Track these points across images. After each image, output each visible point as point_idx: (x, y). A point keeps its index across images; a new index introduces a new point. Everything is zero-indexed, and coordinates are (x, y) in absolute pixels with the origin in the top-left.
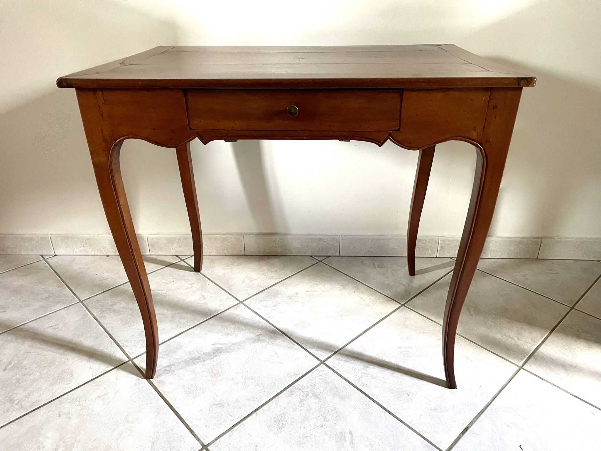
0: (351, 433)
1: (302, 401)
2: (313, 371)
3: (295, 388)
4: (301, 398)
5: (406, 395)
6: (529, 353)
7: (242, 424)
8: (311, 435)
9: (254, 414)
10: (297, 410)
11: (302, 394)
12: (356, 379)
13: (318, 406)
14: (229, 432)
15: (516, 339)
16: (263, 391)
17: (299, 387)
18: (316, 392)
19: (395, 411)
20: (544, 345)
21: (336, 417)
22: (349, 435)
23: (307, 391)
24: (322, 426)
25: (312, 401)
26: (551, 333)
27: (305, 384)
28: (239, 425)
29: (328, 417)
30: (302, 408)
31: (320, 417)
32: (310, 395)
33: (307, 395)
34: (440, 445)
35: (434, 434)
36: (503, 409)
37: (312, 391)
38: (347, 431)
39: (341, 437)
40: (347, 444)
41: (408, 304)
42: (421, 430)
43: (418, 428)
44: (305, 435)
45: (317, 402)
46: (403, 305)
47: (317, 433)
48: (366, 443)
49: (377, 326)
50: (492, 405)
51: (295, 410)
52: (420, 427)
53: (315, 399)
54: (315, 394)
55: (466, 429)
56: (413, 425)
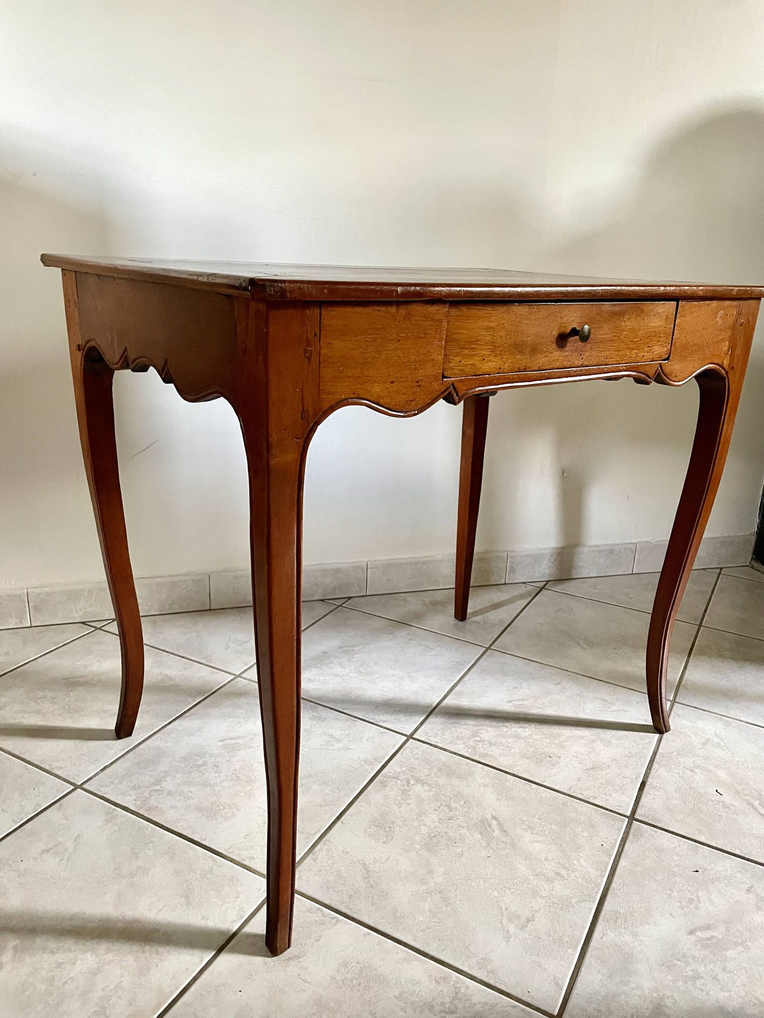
0: (494, 818)
1: (404, 792)
2: (402, 750)
3: (385, 777)
4: (402, 789)
5: (548, 759)
6: (675, 683)
7: (326, 840)
8: (440, 832)
9: (339, 824)
10: (403, 806)
11: (399, 782)
12: (470, 750)
13: (432, 793)
16: (336, 790)
17: (391, 774)
18: (420, 776)
19: (542, 779)
20: (687, 672)
21: (465, 803)
22: (494, 822)
23: (405, 778)
24: (450, 818)
25: (418, 789)
26: (689, 656)
27: (398, 769)
28: (322, 843)
29: (453, 805)
30: (409, 801)
31: (442, 807)
32: (412, 782)
33: (408, 782)
34: (619, 809)
35: (606, 797)
36: (676, 753)
37: (413, 777)
38: (489, 817)
39: (483, 826)
40: (497, 832)
41: (494, 647)
42: (588, 797)
43: (583, 795)
44: (432, 835)
45: (428, 790)
46: (487, 649)
47: (447, 828)
48: (523, 827)
49: (465, 679)
50: (660, 750)
51: (400, 805)
52: (584, 792)
53: (423, 786)
54: (419, 779)
55: (643, 784)
56: (574, 792)
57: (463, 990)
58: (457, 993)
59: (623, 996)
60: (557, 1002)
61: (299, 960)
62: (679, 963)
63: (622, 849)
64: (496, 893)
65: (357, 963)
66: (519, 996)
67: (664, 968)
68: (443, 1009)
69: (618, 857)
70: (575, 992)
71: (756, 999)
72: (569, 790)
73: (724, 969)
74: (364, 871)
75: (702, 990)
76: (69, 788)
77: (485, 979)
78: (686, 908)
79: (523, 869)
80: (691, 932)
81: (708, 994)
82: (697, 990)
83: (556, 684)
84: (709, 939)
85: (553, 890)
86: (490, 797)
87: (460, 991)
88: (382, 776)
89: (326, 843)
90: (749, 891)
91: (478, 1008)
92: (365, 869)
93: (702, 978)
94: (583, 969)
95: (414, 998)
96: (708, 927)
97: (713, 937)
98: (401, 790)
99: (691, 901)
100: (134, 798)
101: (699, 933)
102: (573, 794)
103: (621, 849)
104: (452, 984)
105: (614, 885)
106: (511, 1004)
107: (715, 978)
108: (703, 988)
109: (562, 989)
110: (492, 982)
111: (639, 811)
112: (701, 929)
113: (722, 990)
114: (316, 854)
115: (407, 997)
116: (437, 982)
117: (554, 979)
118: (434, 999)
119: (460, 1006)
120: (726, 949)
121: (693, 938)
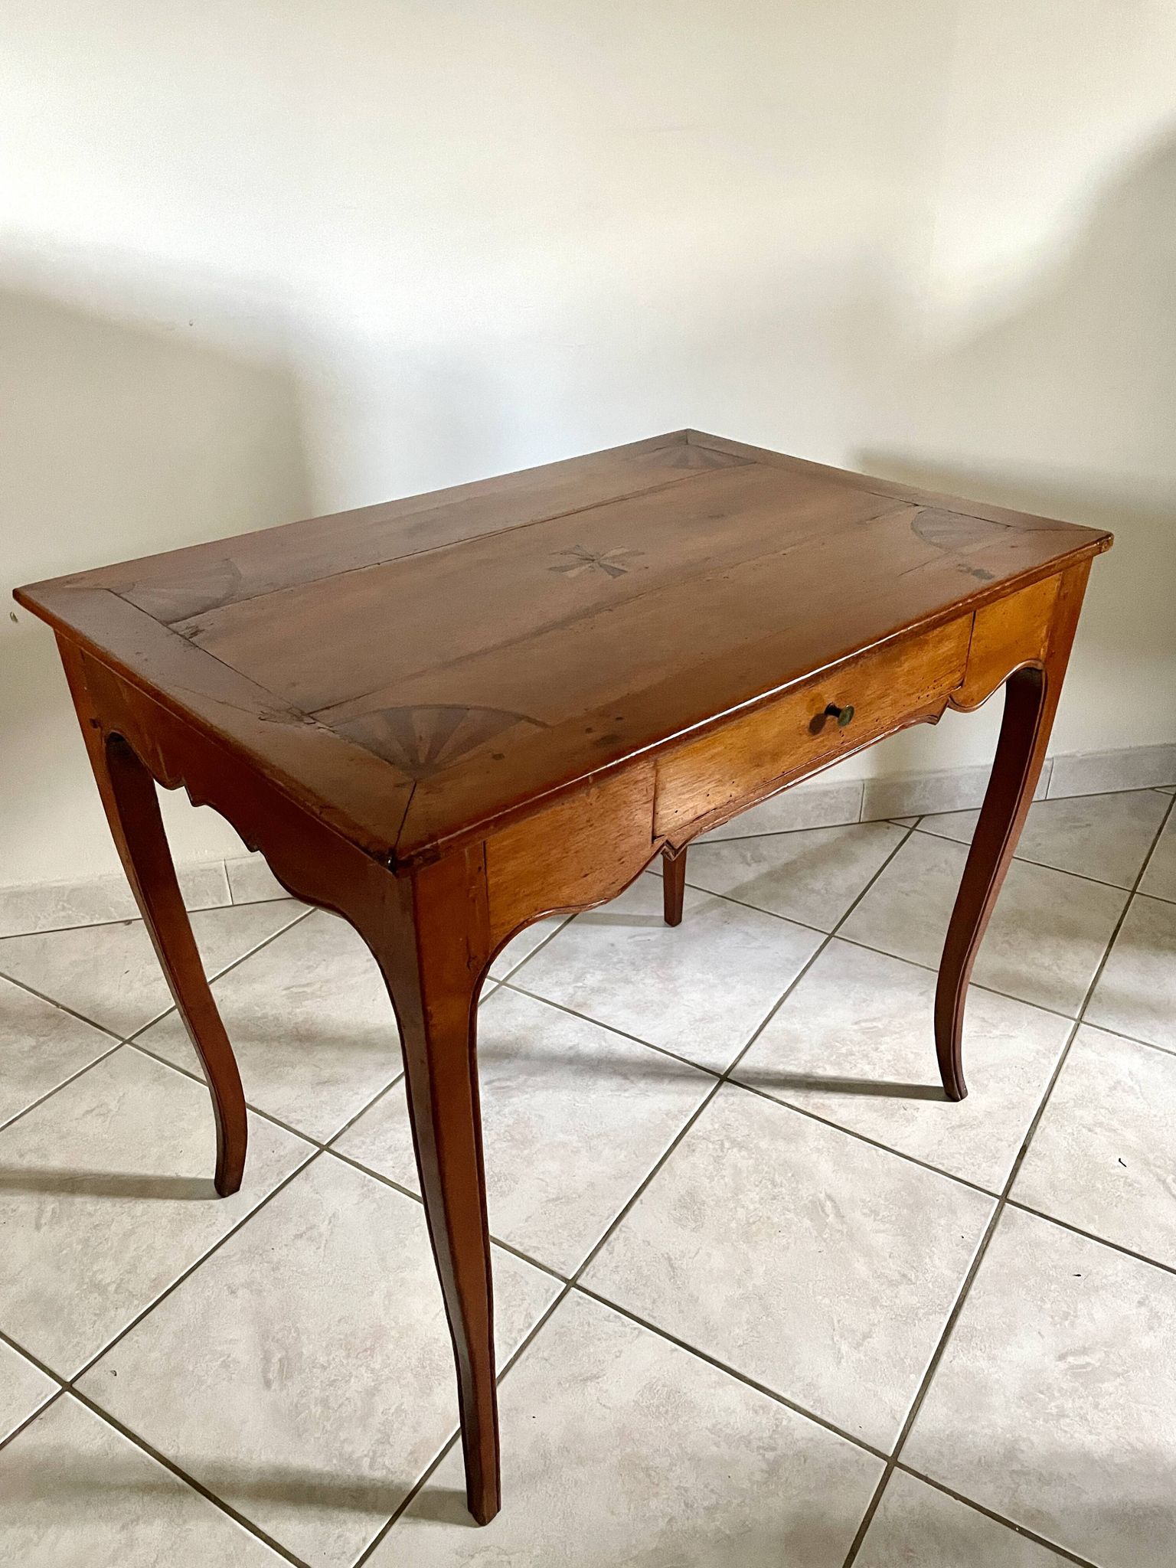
0: (829, 1197)
1: (717, 1160)
2: (714, 1098)
3: (693, 1138)
4: (715, 1155)
5: (902, 1111)
6: (1085, 990)
7: (623, 1226)
8: (761, 1217)
9: (637, 1203)
10: (716, 1179)
11: (711, 1146)
12: (801, 1099)
13: (751, 1162)
14: (605, 1245)
15: (1055, 968)
16: (634, 1156)
17: (700, 1134)
18: (737, 1137)
19: (893, 1143)
20: (1104, 972)
21: (793, 1176)
22: (828, 1203)
23: (717, 1139)
24: (774, 1198)
25: (734, 1155)
26: (1110, 946)
27: (709, 1127)
28: (618, 1229)
29: (778, 1179)
30: (724, 1173)
31: (764, 1181)
32: (727, 1145)
33: (722, 1145)
34: (989, 1187)
35: (973, 1169)
36: (1072, 1103)
37: (728, 1138)
38: (822, 1196)
39: (815, 1209)
40: (831, 1219)
41: (841, 933)
42: (949, 1168)
43: (943, 1165)
44: (751, 1221)
45: (747, 1156)
46: (831, 936)
47: (770, 1211)
48: (865, 1211)
49: (797, 987)
50: (1052, 1099)
51: (711, 1178)
52: (945, 1162)
53: (740, 1151)
54: (735, 1140)
55: (1024, 1150)
56: (933, 1161)
57: (785, 1423)
58: (777, 1426)
59: (970, 1436)
60: (893, 1439)
61: (597, 1381)
62: (1042, 1396)
63: (988, 1242)
64: (827, 1301)
65: (664, 1386)
66: (850, 1431)
67: (1023, 1402)
68: (761, 1444)
69: (981, 1254)
70: (914, 1429)
71: (1129, 1444)
72: (927, 1159)
73: (1096, 1406)
74: (670, 1269)
75: (1066, 1432)
76: (313, 1149)
77: (810, 1410)
78: (1058, 1326)
79: (861, 1268)
80: (1062, 1357)
81: (1072, 1437)
82: (1059, 1431)
83: (922, 994)
84: (1083, 1367)
85: (896, 1297)
86: (825, 1167)
87: (781, 1423)
88: (688, 1136)
89: (623, 1229)
90: (1141, 1303)
91: (801, 1444)
92: (671, 1266)
93: (1068, 1416)
94: (926, 1401)
95: (729, 1431)
96: (1084, 1351)
97: (1088, 1364)
98: (713, 1156)
99: (1066, 1316)
100: (391, 1163)
101: (1070, 1359)
102: (931, 1164)
103: (985, 1243)
104: (772, 1414)
105: (972, 1292)
106: (839, 1441)
107: (1084, 1418)
108: (1066, 1429)
109: (899, 1425)
110: (818, 1413)
111: (1013, 1190)
112: (1074, 1353)
113: (1090, 1432)
114: (612, 1244)
115: (721, 1429)
116: (756, 1412)
117: (891, 1411)
118: (751, 1433)
119: (780, 1442)
120: (1103, 1382)
121: (1062, 1365)
